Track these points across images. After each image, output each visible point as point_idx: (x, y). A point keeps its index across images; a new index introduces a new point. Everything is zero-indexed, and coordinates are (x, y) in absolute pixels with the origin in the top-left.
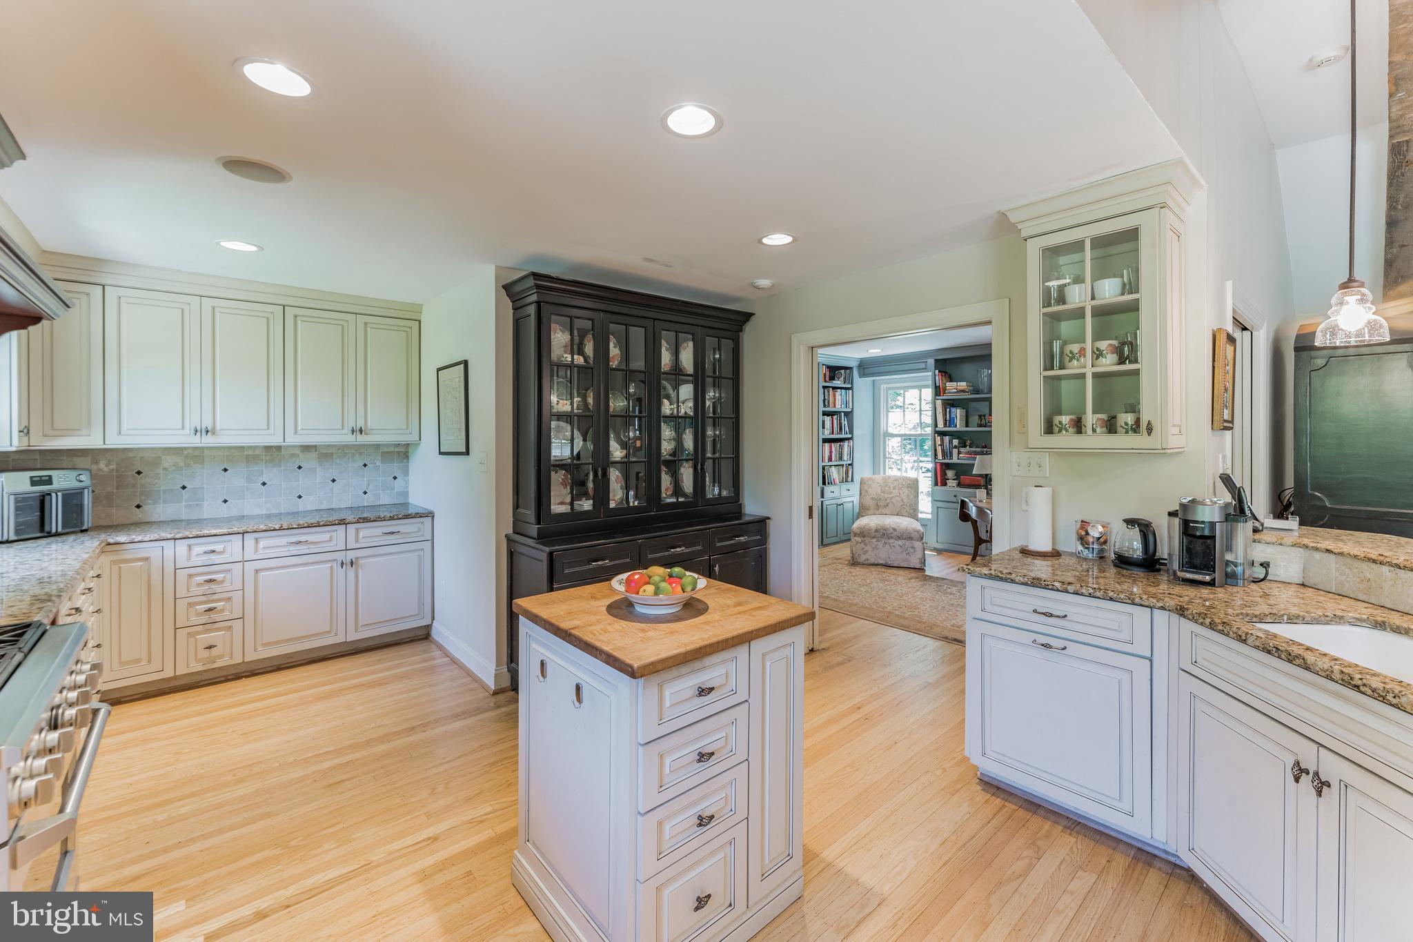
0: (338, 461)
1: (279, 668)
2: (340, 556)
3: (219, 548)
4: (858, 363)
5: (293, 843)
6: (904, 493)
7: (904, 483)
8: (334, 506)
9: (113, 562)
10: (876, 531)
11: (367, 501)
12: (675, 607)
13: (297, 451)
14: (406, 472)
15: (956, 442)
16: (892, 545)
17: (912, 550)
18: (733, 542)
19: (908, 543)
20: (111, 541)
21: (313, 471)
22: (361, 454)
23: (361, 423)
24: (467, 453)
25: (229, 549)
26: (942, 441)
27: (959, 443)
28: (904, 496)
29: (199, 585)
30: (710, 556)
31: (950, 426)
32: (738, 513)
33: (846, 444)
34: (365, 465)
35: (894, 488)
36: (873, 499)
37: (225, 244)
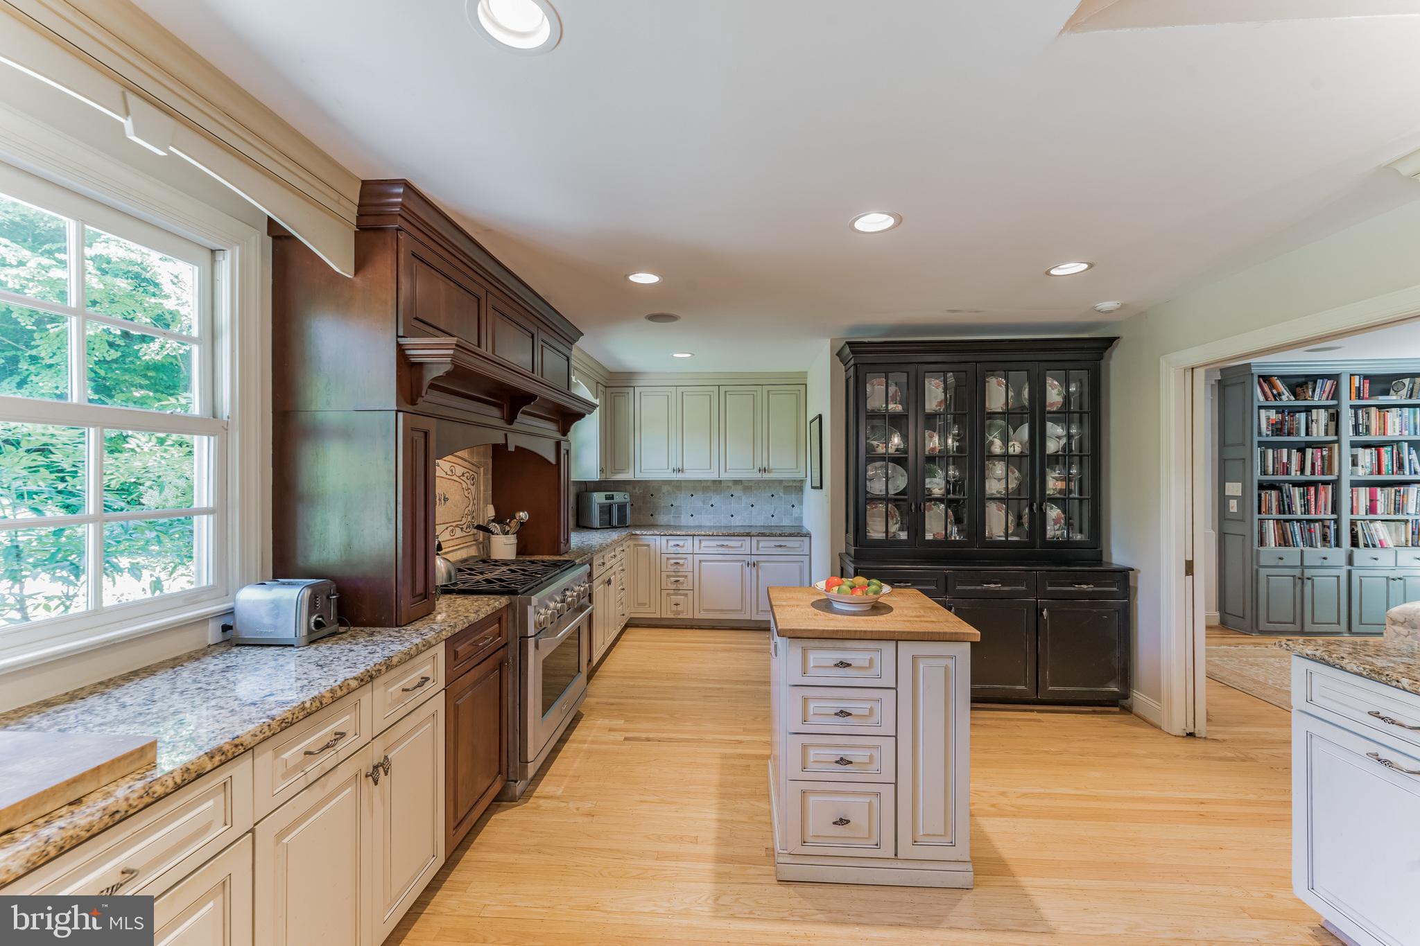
0: (755, 492)
1: (713, 628)
2: (747, 558)
3: (681, 543)
5: (676, 716)
8: (752, 524)
9: (635, 545)
11: (774, 522)
12: (860, 606)
13: (730, 484)
14: (801, 502)
18: (1073, 589)
20: (633, 533)
21: (740, 498)
22: (770, 487)
23: (765, 465)
24: (821, 487)
25: (686, 544)
29: (672, 565)
30: (1037, 599)
32: (1099, 560)
33: (1412, 489)
34: (773, 496)
37: (675, 355)
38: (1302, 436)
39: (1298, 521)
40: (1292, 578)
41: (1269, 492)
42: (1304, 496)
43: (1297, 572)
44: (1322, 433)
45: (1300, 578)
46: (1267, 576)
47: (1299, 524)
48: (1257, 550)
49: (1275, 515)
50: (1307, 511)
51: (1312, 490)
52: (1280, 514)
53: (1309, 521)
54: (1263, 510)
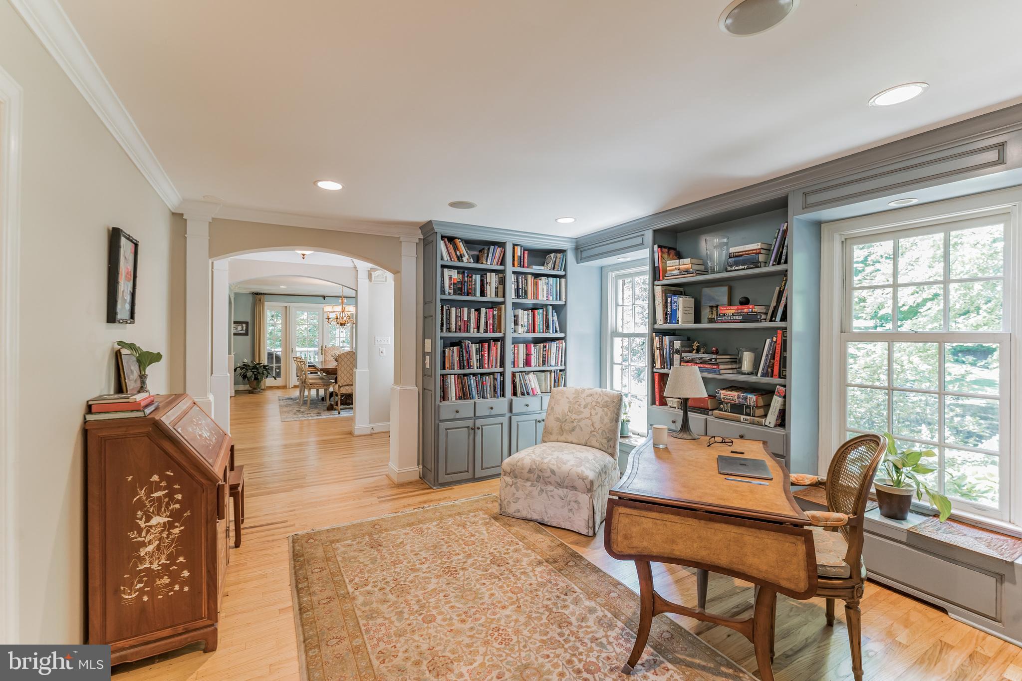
4: (574, 244)
6: (596, 414)
7: (599, 400)
10: (530, 471)
15: (677, 345)
16: (550, 493)
17: (576, 506)
19: (571, 494)
26: (661, 342)
27: (682, 346)
28: (596, 419)
31: (670, 323)
33: (554, 345)
35: (585, 407)
36: (558, 419)
38: (478, 297)
39: (474, 375)
40: (467, 429)
41: (452, 348)
42: (478, 351)
43: (470, 423)
44: (493, 295)
45: (472, 429)
46: (446, 429)
47: (474, 378)
48: (439, 405)
49: (457, 370)
50: (481, 366)
51: (486, 345)
52: (460, 369)
53: (482, 374)
54: (447, 365)
